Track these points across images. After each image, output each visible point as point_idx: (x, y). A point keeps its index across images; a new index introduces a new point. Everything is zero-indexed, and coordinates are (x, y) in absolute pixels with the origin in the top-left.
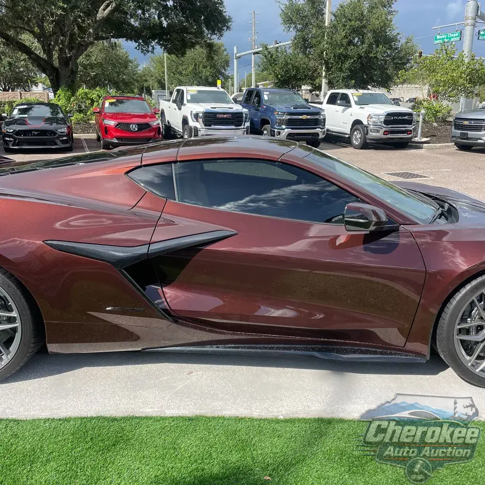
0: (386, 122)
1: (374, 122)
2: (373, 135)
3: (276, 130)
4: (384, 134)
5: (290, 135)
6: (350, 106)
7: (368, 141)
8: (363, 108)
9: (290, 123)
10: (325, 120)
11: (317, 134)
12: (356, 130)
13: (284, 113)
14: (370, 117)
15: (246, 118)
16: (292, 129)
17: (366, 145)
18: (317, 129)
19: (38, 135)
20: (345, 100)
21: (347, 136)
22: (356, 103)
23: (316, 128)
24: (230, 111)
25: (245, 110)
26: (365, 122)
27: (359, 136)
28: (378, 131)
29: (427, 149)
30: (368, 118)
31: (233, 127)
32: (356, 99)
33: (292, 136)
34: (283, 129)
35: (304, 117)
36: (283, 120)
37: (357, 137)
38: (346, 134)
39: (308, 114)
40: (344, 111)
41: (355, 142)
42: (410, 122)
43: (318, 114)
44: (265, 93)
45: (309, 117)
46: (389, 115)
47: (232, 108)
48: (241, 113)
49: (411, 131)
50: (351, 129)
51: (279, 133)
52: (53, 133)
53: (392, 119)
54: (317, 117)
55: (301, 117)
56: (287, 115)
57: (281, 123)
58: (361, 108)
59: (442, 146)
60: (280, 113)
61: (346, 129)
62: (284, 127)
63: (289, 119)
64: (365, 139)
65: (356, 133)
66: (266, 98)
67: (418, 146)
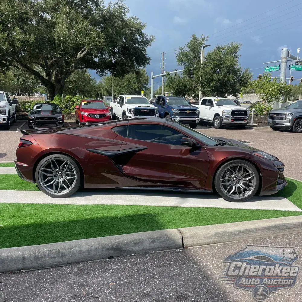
0: (232, 115)
1: (226, 115)
2: (225, 121)
3: (173, 118)
4: (231, 121)
5: (180, 121)
6: (213, 106)
7: (223, 125)
8: (220, 107)
9: (180, 115)
10: (199, 113)
11: (195, 121)
12: (217, 118)
14: (223, 112)
15: (157, 112)
16: (181, 118)
17: (221, 127)
18: (195, 118)
19: (47, 120)
20: (211, 103)
21: (212, 122)
22: (217, 104)
23: (194, 118)
24: (148, 108)
25: (156, 108)
26: (221, 115)
27: (218, 122)
28: (228, 120)
29: (256, 129)
30: (222, 112)
31: (150, 116)
32: (216, 102)
34: (177, 118)
35: (188, 111)
36: (176, 113)
37: (217, 122)
38: (211, 121)
39: (190, 110)
40: (210, 109)
41: (216, 125)
42: (245, 115)
43: (195, 110)
44: (167, 99)
45: (190, 111)
46: (234, 111)
48: (154, 109)
49: (246, 120)
50: (214, 118)
51: (174, 120)
52: (55, 118)
53: (235, 113)
54: (195, 112)
55: (186, 112)
56: (178, 110)
57: (175, 114)
58: (219, 107)
59: (264, 128)
60: (175, 109)
61: (211, 118)
62: (177, 116)
63: (180, 113)
64: (221, 123)
65: (216, 120)
66: (167, 101)
67: (251, 128)
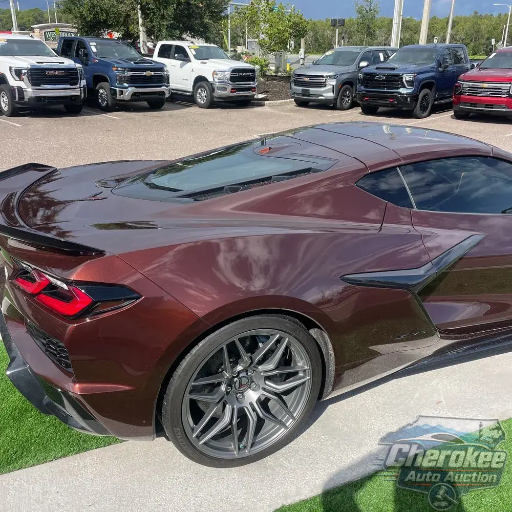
0: (233, 79)
1: (219, 79)
2: (219, 93)
3: (117, 89)
4: (231, 92)
5: (134, 94)
6: (189, 61)
7: (215, 100)
8: (205, 63)
9: (133, 81)
10: (168, 78)
11: (163, 93)
12: (199, 87)
13: (125, 68)
14: (214, 73)
15: (81, 75)
16: (136, 87)
17: (214, 104)
18: (163, 87)
20: (182, 54)
21: (190, 94)
22: (196, 57)
23: (161, 86)
24: (61, 66)
25: (78, 65)
26: (210, 79)
27: (204, 94)
28: (225, 89)
29: (271, 106)
30: (213, 74)
31: (69, 86)
32: (194, 53)
33: (137, 96)
34: (127, 88)
35: (148, 73)
36: (124, 77)
37: (202, 95)
38: (188, 92)
39: (151, 70)
40: (182, 66)
41: (199, 100)
42: (253, 79)
43: (161, 69)
44: (91, 44)
45: (153, 73)
46: (235, 71)
47: (63, 63)
48: (75, 69)
49: (255, 88)
50: (194, 86)
51: (122, 93)
53: (238, 76)
54: (158, 73)
55: (144, 74)
56: (128, 71)
57: (122, 80)
58: (202, 63)
59: (282, 103)
60: (119, 69)
61: (188, 86)
62: (126, 85)
63: (131, 76)
64: (212, 97)
65: (200, 91)
66: (94, 50)
67: (260, 103)
